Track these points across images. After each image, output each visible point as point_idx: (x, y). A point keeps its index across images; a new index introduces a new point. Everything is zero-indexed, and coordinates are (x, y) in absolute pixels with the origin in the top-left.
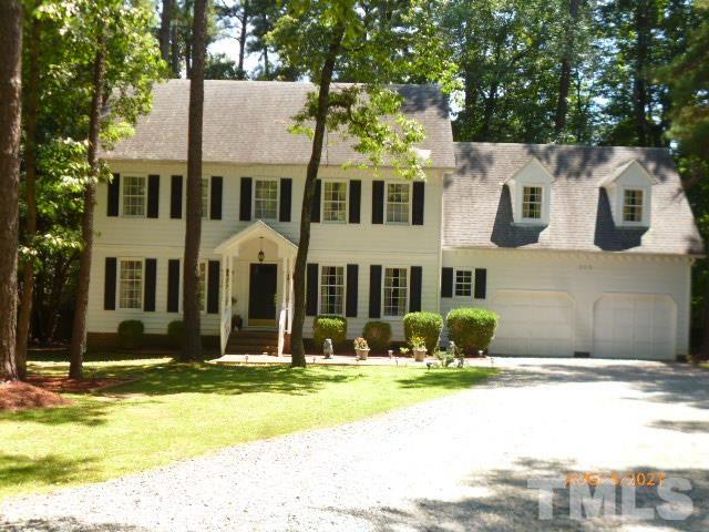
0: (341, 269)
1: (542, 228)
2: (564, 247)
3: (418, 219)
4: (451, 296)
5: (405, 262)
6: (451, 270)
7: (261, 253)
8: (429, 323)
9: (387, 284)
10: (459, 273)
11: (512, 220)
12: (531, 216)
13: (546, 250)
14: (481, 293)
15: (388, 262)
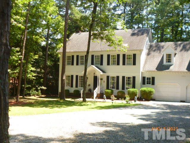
0: (115, 77)
1: (171, 65)
2: (176, 71)
3: (134, 64)
4: (145, 84)
5: (131, 75)
6: (145, 77)
7: (94, 73)
8: (133, 91)
9: (127, 81)
10: (147, 78)
11: (163, 63)
12: (169, 62)
13: (171, 71)
14: (153, 83)
15: (127, 75)
